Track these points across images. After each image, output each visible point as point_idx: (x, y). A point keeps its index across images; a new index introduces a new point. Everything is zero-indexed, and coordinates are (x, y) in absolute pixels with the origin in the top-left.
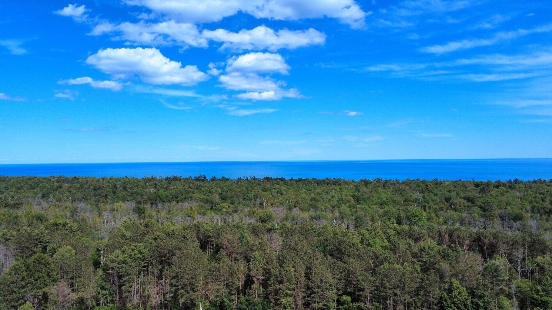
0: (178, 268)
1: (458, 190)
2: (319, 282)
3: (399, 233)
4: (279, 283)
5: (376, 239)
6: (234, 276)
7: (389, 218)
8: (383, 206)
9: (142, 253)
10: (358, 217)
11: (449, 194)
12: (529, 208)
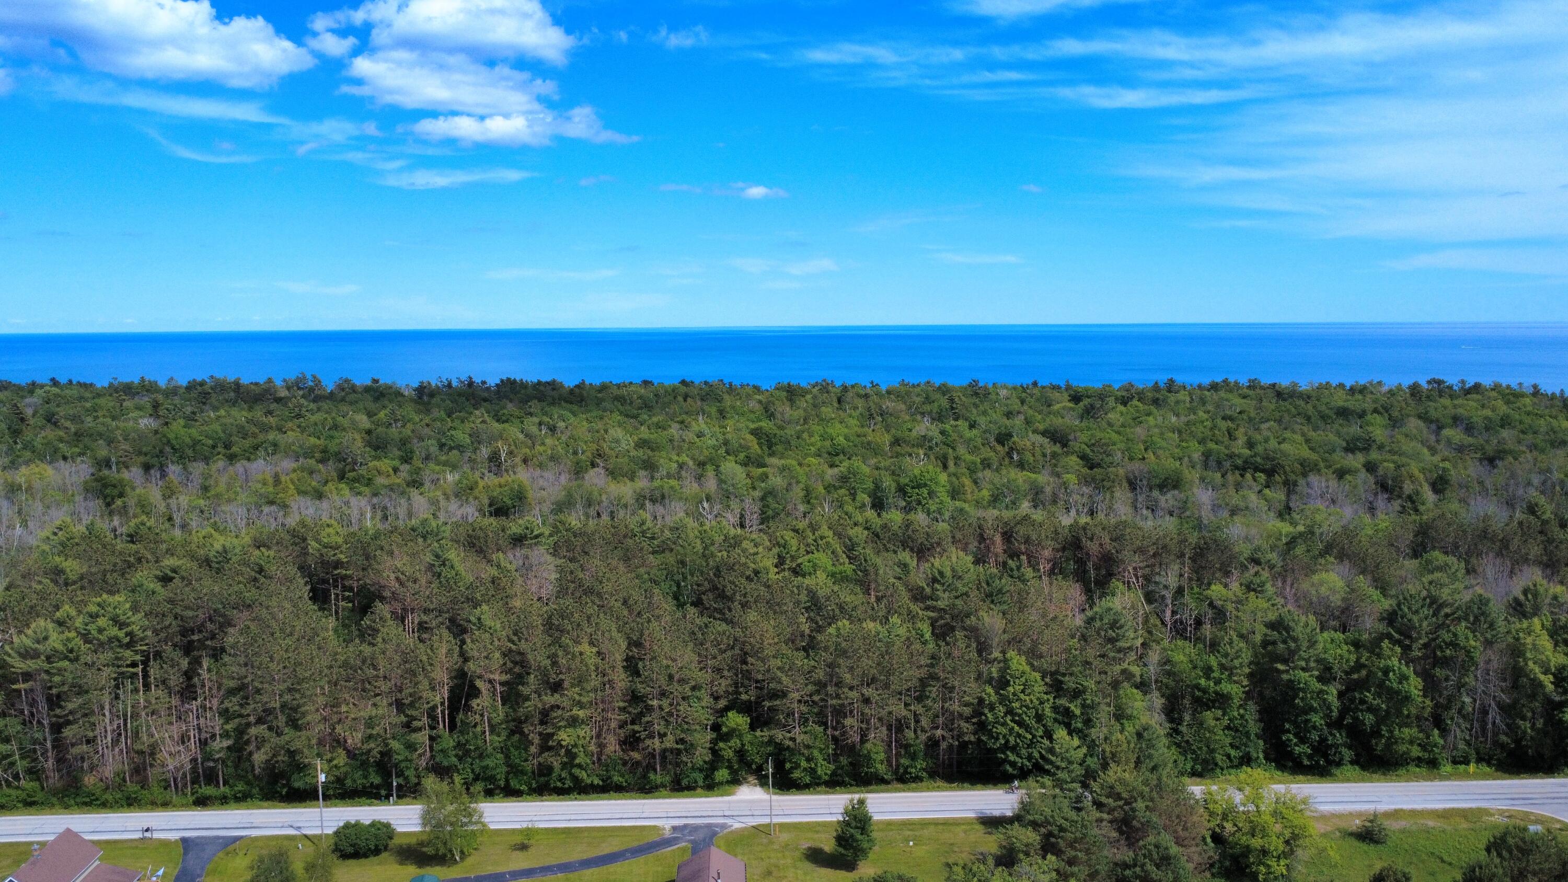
0: (246, 665)
1: (1030, 411)
2: (663, 681)
3: (877, 536)
4: (551, 688)
5: (816, 555)
6: (421, 678)
7: (852, 491)
8: (836, 458)
9: (122, 625)
10: (769, 493)
11: (1008, 422)
12: (1196, 456)
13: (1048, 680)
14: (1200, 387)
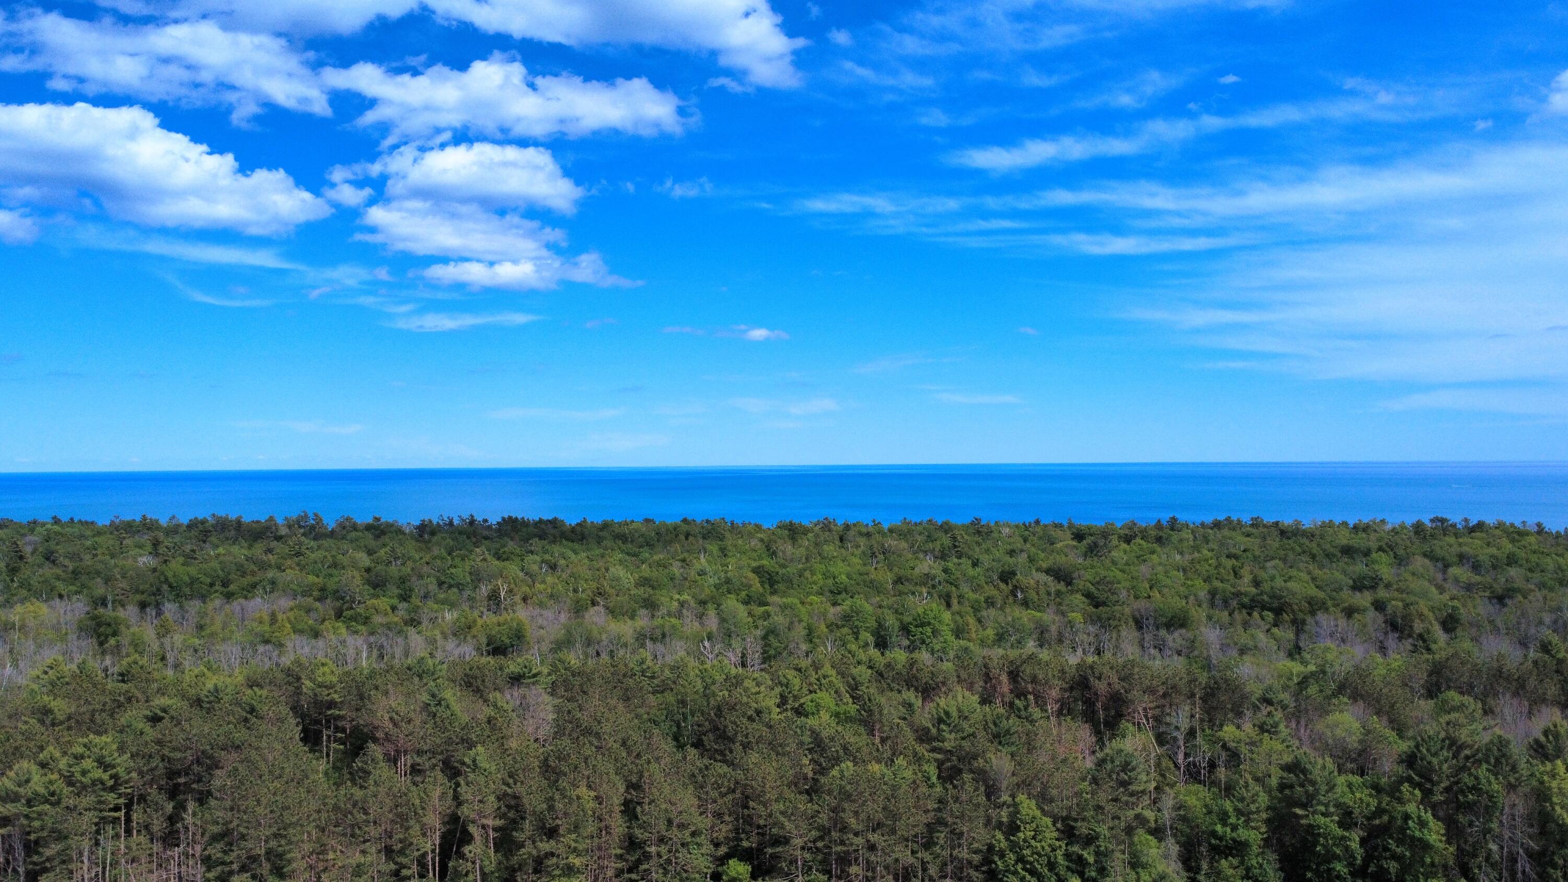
0: (232, 809)
1: (1033, 549)
2: (662, 826)
3: (881, 675)
4: (546, 834)
5: (819, 694)
6: (412, 822)
7: (855, 630)
8: (839, 597)
9: (107, 767)
10: (771, 632)
11: (1011, 561)
12: (1203, 594)
13: (1059, 825)
14: (1203, 524)
